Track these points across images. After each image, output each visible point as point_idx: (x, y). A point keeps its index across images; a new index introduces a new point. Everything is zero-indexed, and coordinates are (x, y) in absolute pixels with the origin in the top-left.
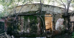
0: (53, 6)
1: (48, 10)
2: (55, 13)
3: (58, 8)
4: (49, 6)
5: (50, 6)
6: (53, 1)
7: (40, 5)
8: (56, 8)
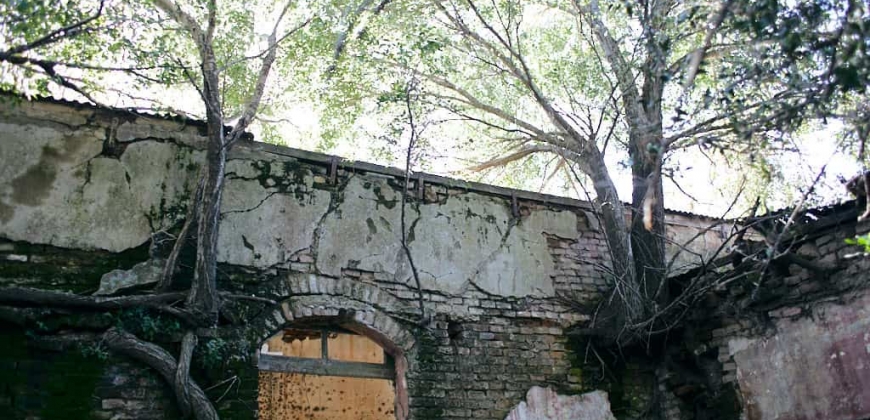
0: (397, 180)
1: (325, 247)
2: (435, 307)
3: (477, 205)
4: (332, 173)
5: (360, 169)
6: (403, 94)
7: (199, 157)
8: (455, 204)
